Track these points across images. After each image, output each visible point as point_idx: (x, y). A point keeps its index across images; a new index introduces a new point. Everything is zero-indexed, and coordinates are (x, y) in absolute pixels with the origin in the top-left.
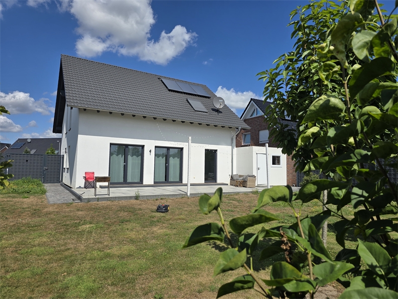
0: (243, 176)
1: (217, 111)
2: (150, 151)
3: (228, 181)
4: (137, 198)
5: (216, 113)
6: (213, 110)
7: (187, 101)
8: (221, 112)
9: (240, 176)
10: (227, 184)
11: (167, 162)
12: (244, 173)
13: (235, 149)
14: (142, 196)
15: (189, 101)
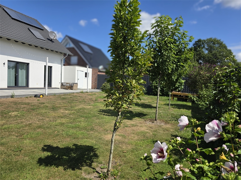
0: (69, 83)
1: (51, 40)
2: (4, 64)
3: (59, 86)
4: (12, 97)
5: (51, 42)
6: (49, 39)
7: (29, 29)
8: (53, 42)
9: (67, 83)
10: (59, 88)
11: (17, 72)
12: (70, 81)
13: (63, 67)
14: (16, 96)
15: (31, 30)
